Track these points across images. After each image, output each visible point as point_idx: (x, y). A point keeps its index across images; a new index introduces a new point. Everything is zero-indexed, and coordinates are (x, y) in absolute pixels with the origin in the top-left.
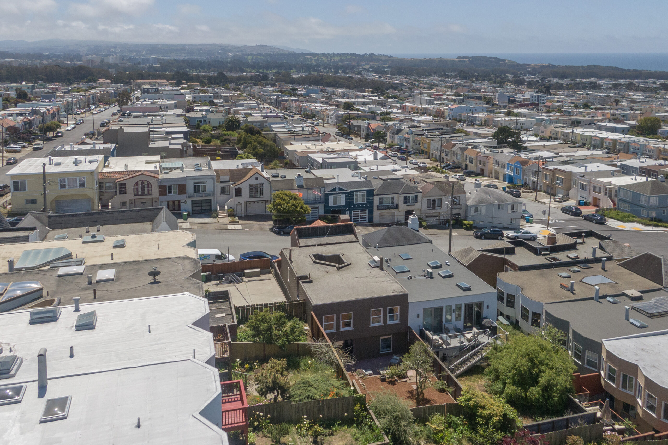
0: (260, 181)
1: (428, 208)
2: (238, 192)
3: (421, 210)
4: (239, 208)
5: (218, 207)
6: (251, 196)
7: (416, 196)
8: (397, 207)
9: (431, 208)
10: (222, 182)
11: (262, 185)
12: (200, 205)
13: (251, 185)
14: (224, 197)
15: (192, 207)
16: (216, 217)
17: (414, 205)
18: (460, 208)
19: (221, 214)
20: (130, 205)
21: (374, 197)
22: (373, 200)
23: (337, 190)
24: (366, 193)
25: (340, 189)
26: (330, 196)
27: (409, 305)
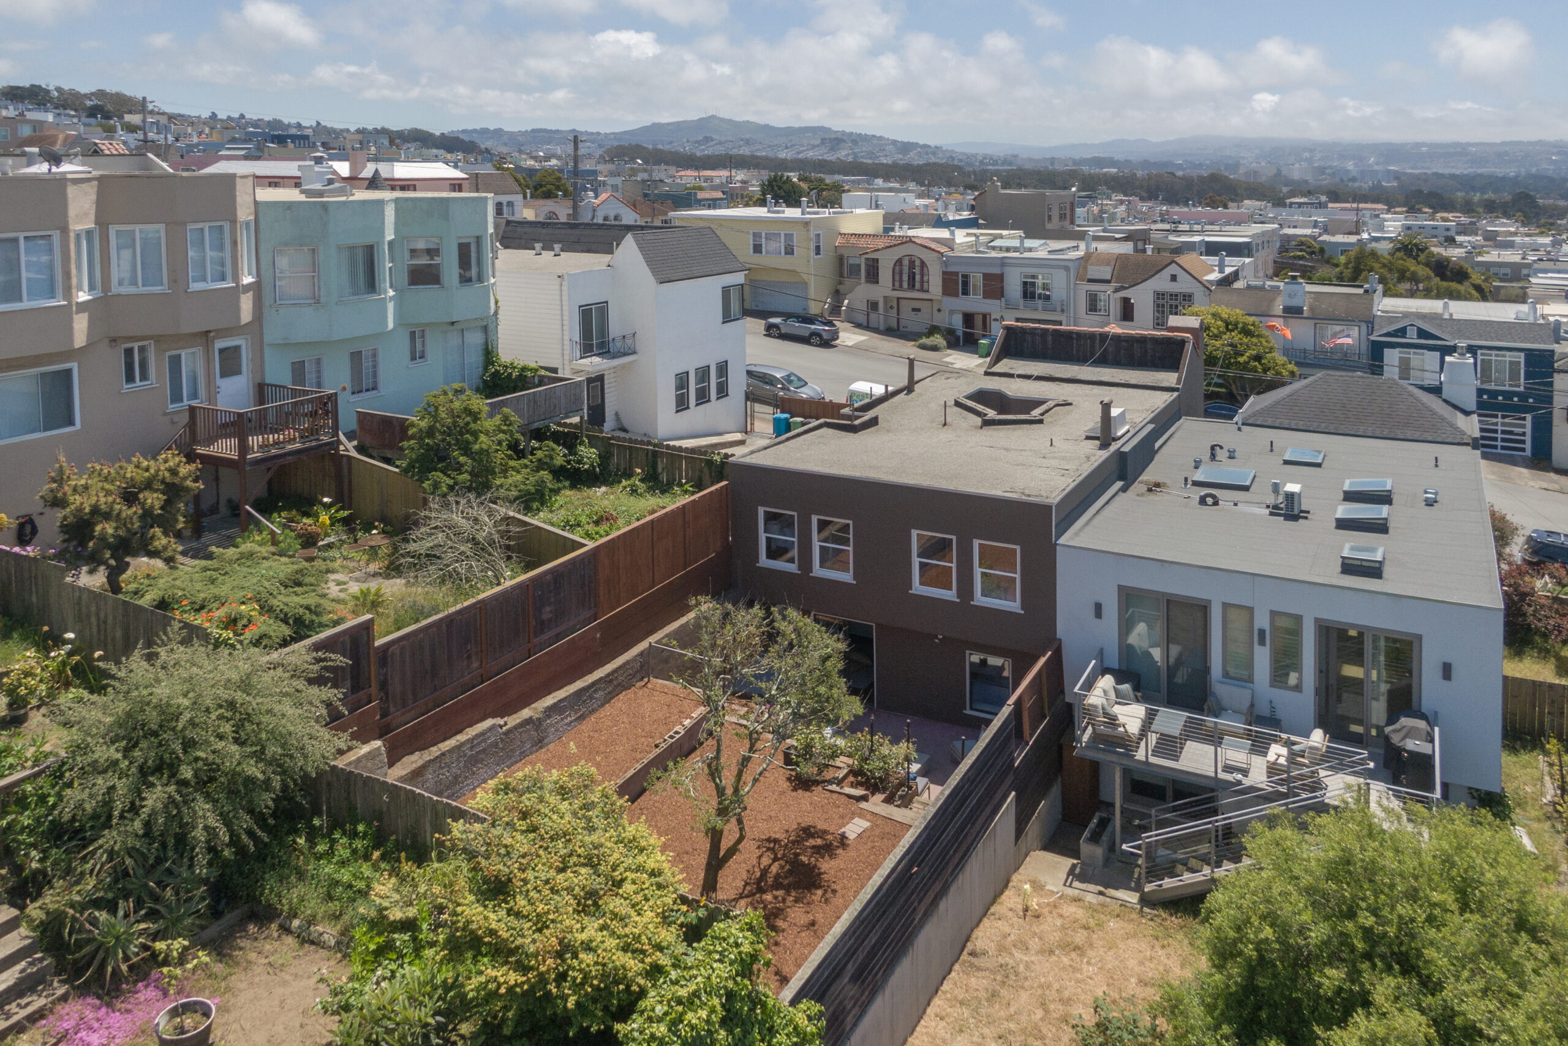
0: (1183, 285)
2: (1127, 310)
10: (1090, 280)
11: (1185, 296)
13: (1159, 295)
14: (1095, 319)
20: (886, 311)
21: (1555, 375)
22: (1551, 384)
23: (1412, 333)
24: (1522, 360)
25: (1422, 334)
26: (1385, 350)
27: (1060, 553)
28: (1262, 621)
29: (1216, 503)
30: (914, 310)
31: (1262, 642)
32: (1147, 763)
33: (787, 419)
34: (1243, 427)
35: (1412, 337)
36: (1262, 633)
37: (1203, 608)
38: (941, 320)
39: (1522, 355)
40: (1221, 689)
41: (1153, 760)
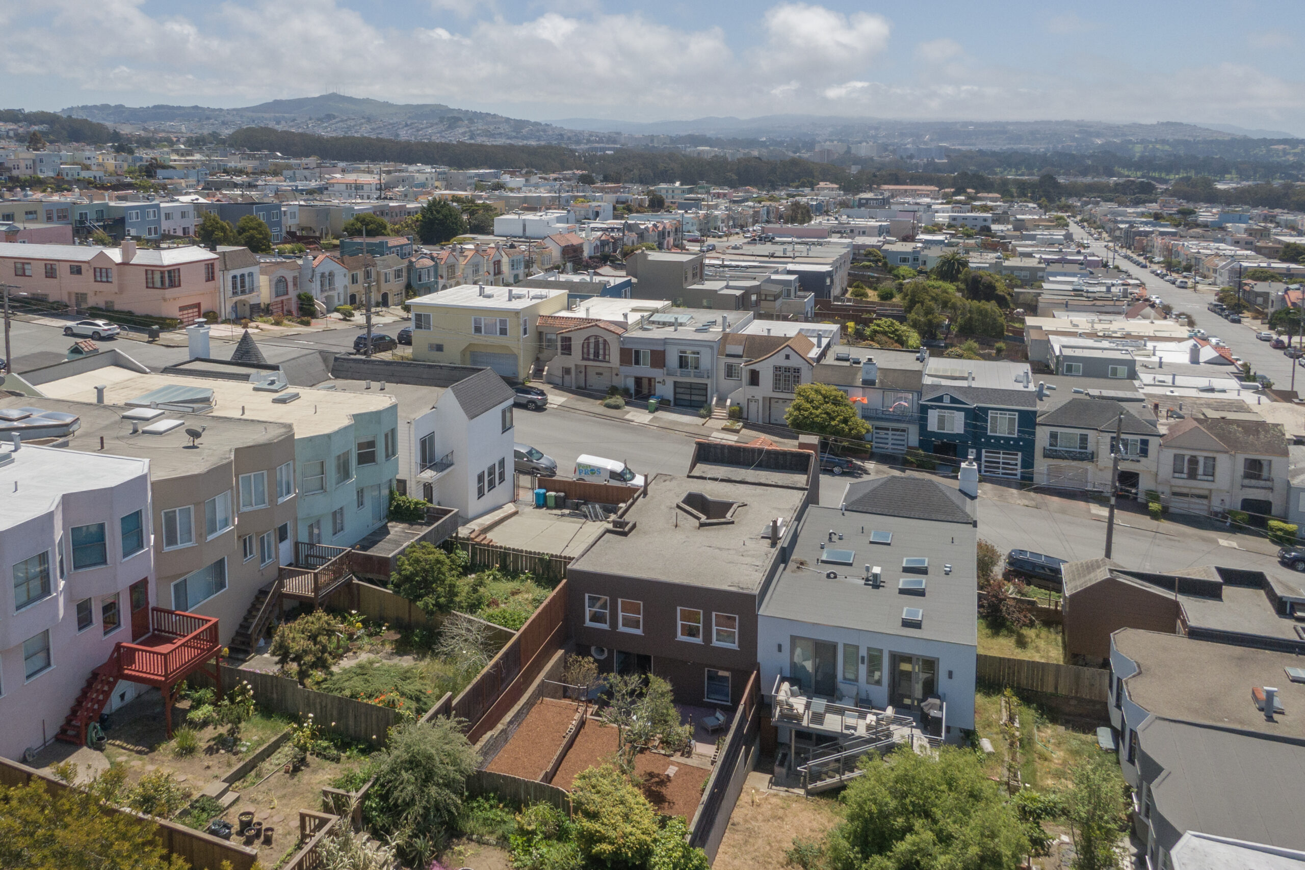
0: (795, 362)
1: (1177, 475)
2: (754, 378)
3: (1157, 475)
4: (753, 406)
5: (715, 399)
6: (776, 388)
7: (1145, 443)
8: (1091, 457)
9: (1185, 476)
10: (728, 355)
11: (797, 370)
12: (688, 391)
13: (777, 369)
14: (731, 383)
15: (675, 393)
16: (709, 415)
17: (1138, 461)
18: (1271, 489)
19: (719, 412)
20: (576, 375)
21: (1037, 427)
22: (1034, 434)
23: (947, 400)
24: (1017, 417)
25: (954, 400)
26: (929, 411)
27: (760, 619)
28: (863, 652)
29: (835, 577)
30: (597, 374)
31: (863, 662)
32: (808, 727)
33: (545, 494)
34: (846, 513)
35: (947, 402)
36: (863, 658)
37: (834, 647)
38: (618, 382)
39: (1017, 414)
40: (842, 687)
41: (811, 725)
